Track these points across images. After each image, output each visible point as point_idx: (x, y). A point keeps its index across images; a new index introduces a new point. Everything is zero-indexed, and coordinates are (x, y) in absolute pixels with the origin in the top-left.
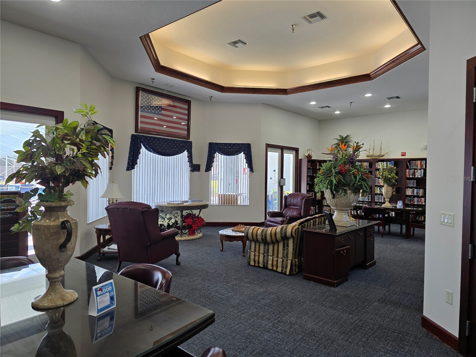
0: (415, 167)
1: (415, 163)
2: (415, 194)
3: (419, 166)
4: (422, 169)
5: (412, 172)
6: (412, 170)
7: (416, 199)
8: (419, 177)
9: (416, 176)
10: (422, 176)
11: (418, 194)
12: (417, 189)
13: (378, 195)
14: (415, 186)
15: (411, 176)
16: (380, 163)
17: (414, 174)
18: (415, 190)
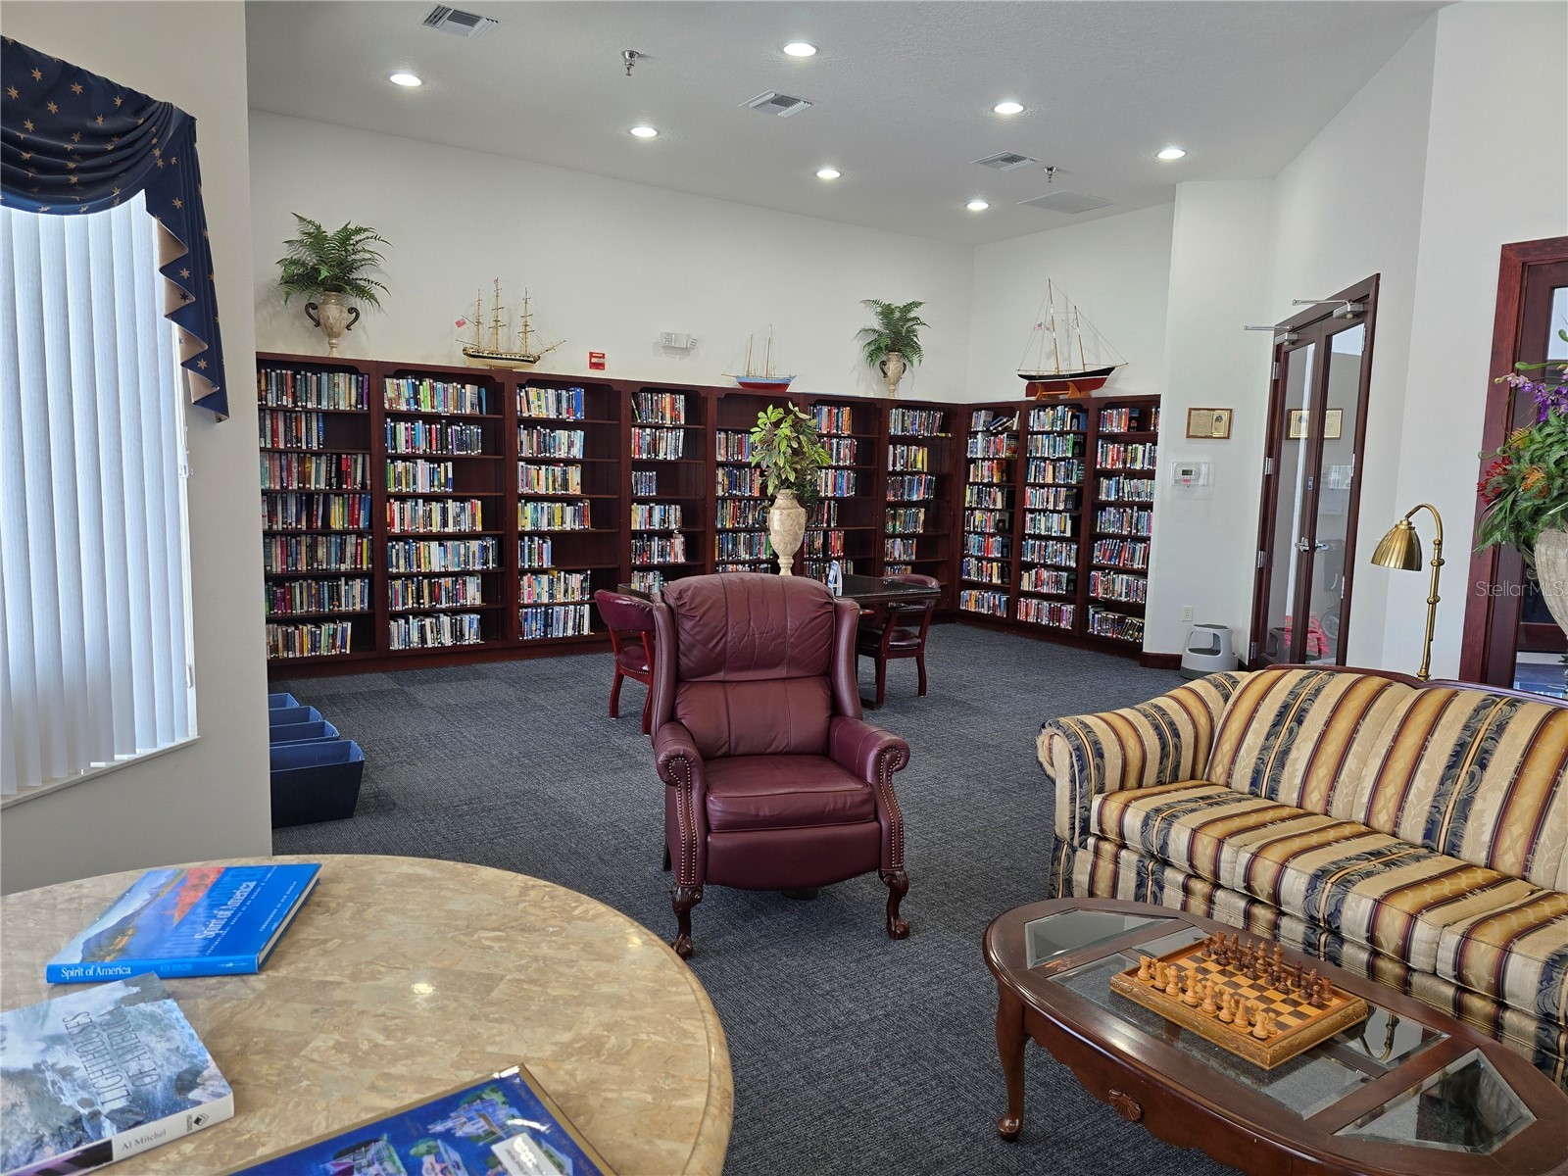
0: (657, 417)
1: (656, 401)
2: (657, 527)
3: (668, 416)
4: (679, 428)
5: (648, 438)
6: (648, 431)
7: (655, 544)
8: (671, 457)
9: (661, 456)
10: (680, 455)
11: (665, 523)
12: (662, 507)
13: (526, 538)
14: (654, 494)
15: (644, 456)
16: (533, 392)
17: (654, 447)
18: (657, 510)
